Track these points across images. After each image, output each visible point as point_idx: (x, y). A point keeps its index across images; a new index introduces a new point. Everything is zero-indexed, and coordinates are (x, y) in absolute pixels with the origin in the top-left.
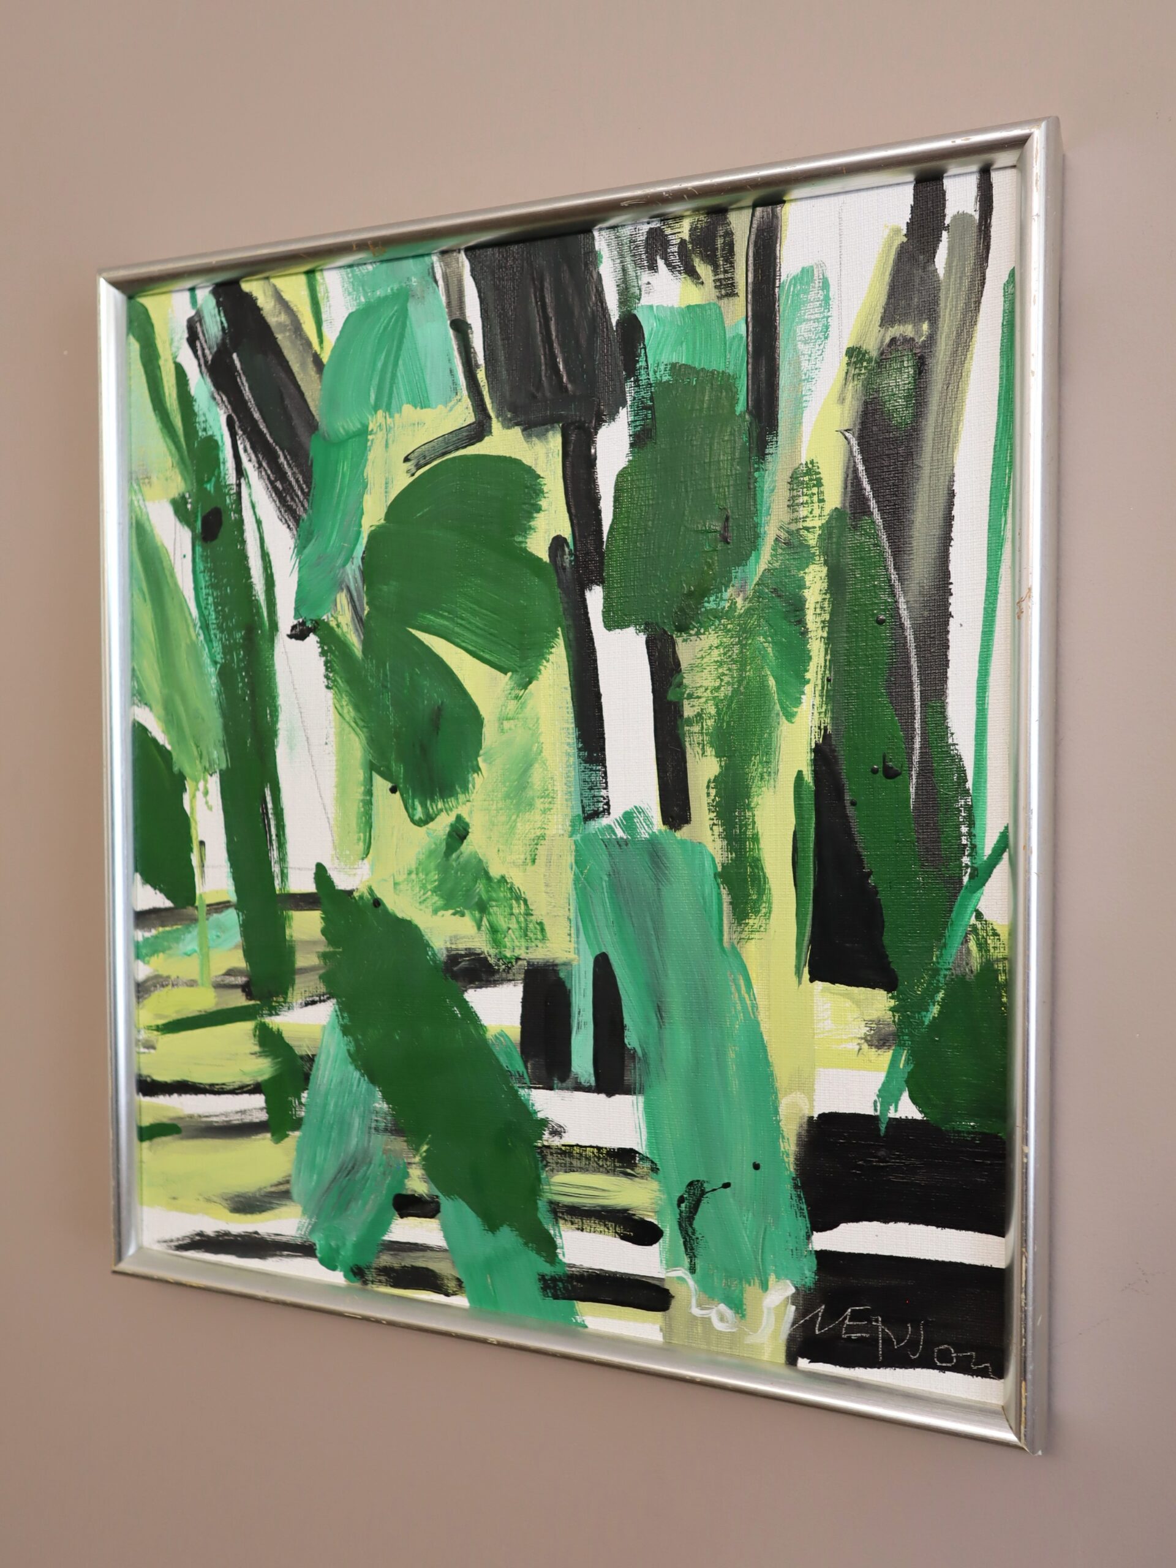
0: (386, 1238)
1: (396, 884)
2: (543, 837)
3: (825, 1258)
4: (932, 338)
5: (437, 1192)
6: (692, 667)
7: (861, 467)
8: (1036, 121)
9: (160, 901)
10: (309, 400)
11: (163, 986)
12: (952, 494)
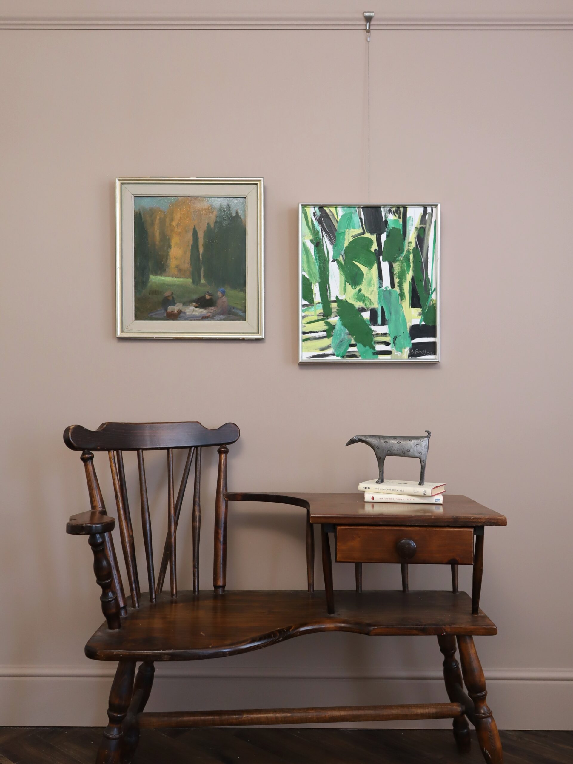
0: (348, 351)
1: (350, 298)
2: (373, 290)
3: (413, 344)
4: (426, 227)
5: (356, 343)
6: (395, 267)
7: (417, 242)
8: (439, 203)
9: (307, 303)
10: (335, 227)
11: (307, 316)
12: (428, 246)
